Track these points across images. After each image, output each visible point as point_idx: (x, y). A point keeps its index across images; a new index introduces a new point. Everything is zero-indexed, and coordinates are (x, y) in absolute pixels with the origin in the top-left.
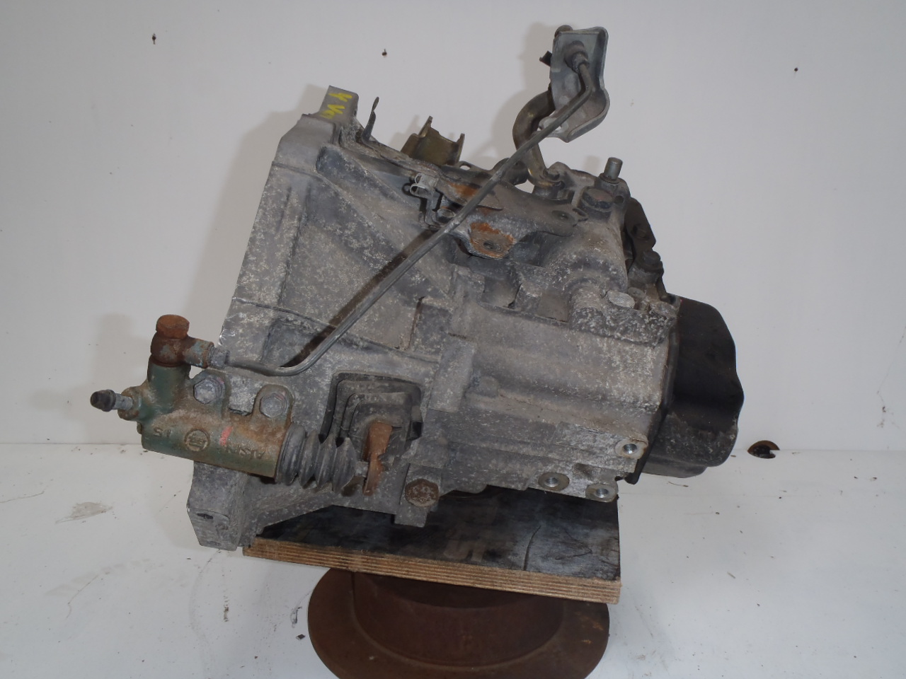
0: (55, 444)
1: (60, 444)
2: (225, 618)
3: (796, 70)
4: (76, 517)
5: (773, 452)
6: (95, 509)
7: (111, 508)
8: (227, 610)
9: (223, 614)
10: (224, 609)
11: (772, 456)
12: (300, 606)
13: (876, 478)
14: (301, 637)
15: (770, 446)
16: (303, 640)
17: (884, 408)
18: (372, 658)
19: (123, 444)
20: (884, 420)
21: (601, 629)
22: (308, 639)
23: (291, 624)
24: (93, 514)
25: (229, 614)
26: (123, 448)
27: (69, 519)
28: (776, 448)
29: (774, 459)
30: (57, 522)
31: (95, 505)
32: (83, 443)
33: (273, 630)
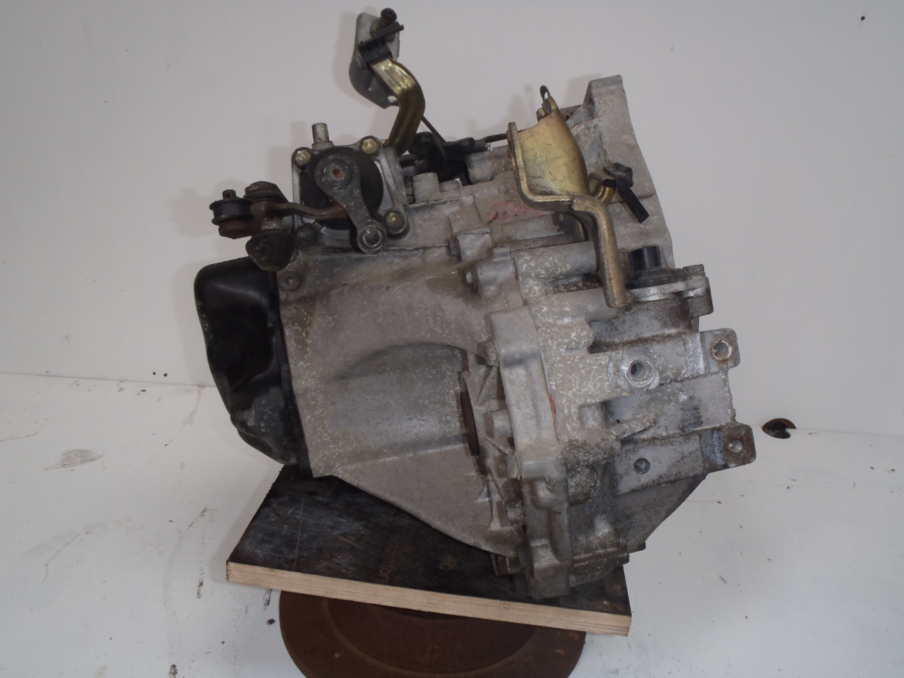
0: (54, 376)
1: (60, 377)
3: (863, 18)
4: (65, 464)
5: (789, 431)
6: (84, 457)
7: (101, 456)
8: (201, 584)
9: (197, 588)
10: (198, 583)
11: (787, 436)
13: (893, 470)
14: (271, 622)
15: (786, 424)
16: (273, 625)
18: (337, 655)
19: (121, 382)
22: (277, 625)
23: (263, 605)
24: (82, 462)
25: (203, 590)
26: (122, 385)
27: (58, 467)
28: (793, 427)
29: (788, 439)
30: (46, 469)
31: (85, 452)
32: (83, 378)
33: (244, 611)
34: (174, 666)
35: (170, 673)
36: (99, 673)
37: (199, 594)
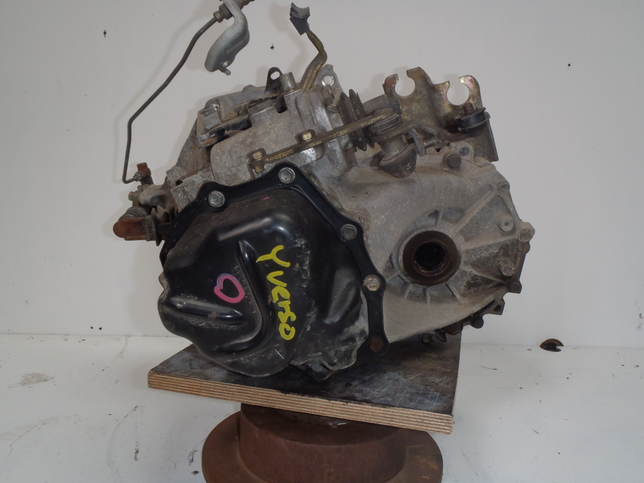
0: (15, 334)
1: (19, 334)
2: (135, 458)
4: (24, 383)
5: (559, 347)
6: (40, 378)
7: (52, 378)
8: (137, 452)
9: (134, 454)
10: (135, 451)
11: (559, 350)
12: (196, 449)
13: (638, 366)
14: (196, 472)
15: (556, 343)
16: (198, 474)
17: (640, 315)
19: (66, 335)
20: (641, 324)
21: (436, 468)
22: (201, 474)
23: (188, 463)
24: (38, 382)
25: (139, 455)
26: (66, 337)
27: (19, 385)
28: (561, 345)
29: (560, 352)
30: (9, 387)
31: (41, 375)
32: (36, 334)
33: (173, 467)
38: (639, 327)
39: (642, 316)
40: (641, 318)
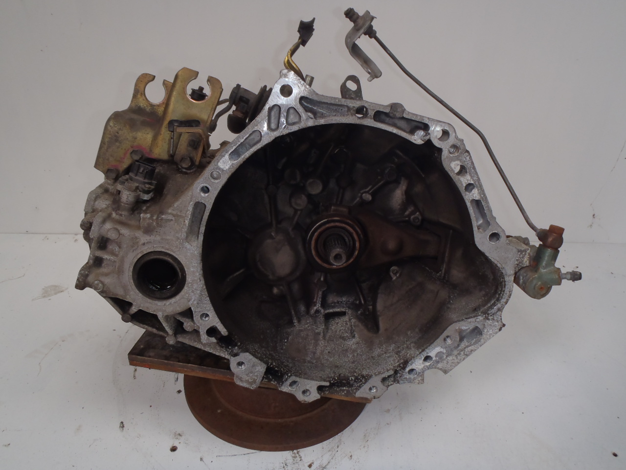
0: (32, 234)
4: (45, 296)
6: (56, 290)
7: (66, 289)
9: (133, 373)
10: (134, 370)
14: (179, 392)
16: (181, 394)
17: (594, 215)
18: (219, 411)
19: (76, 235)
20: (593, 223)
22: (183, 393)
23: (174, 381)
24: (56, 294)
25: (136, 373)
27: (40, 297)
30: (33, 300)
31: (56, 286)
32: (50, 234)
33: (163, 385)
34: (122, 423)
35: (120, 427)
36: (78, 429)
37: (134, 376)
38: (591, 226)
39: (595, 216)
40: (594, 217)
